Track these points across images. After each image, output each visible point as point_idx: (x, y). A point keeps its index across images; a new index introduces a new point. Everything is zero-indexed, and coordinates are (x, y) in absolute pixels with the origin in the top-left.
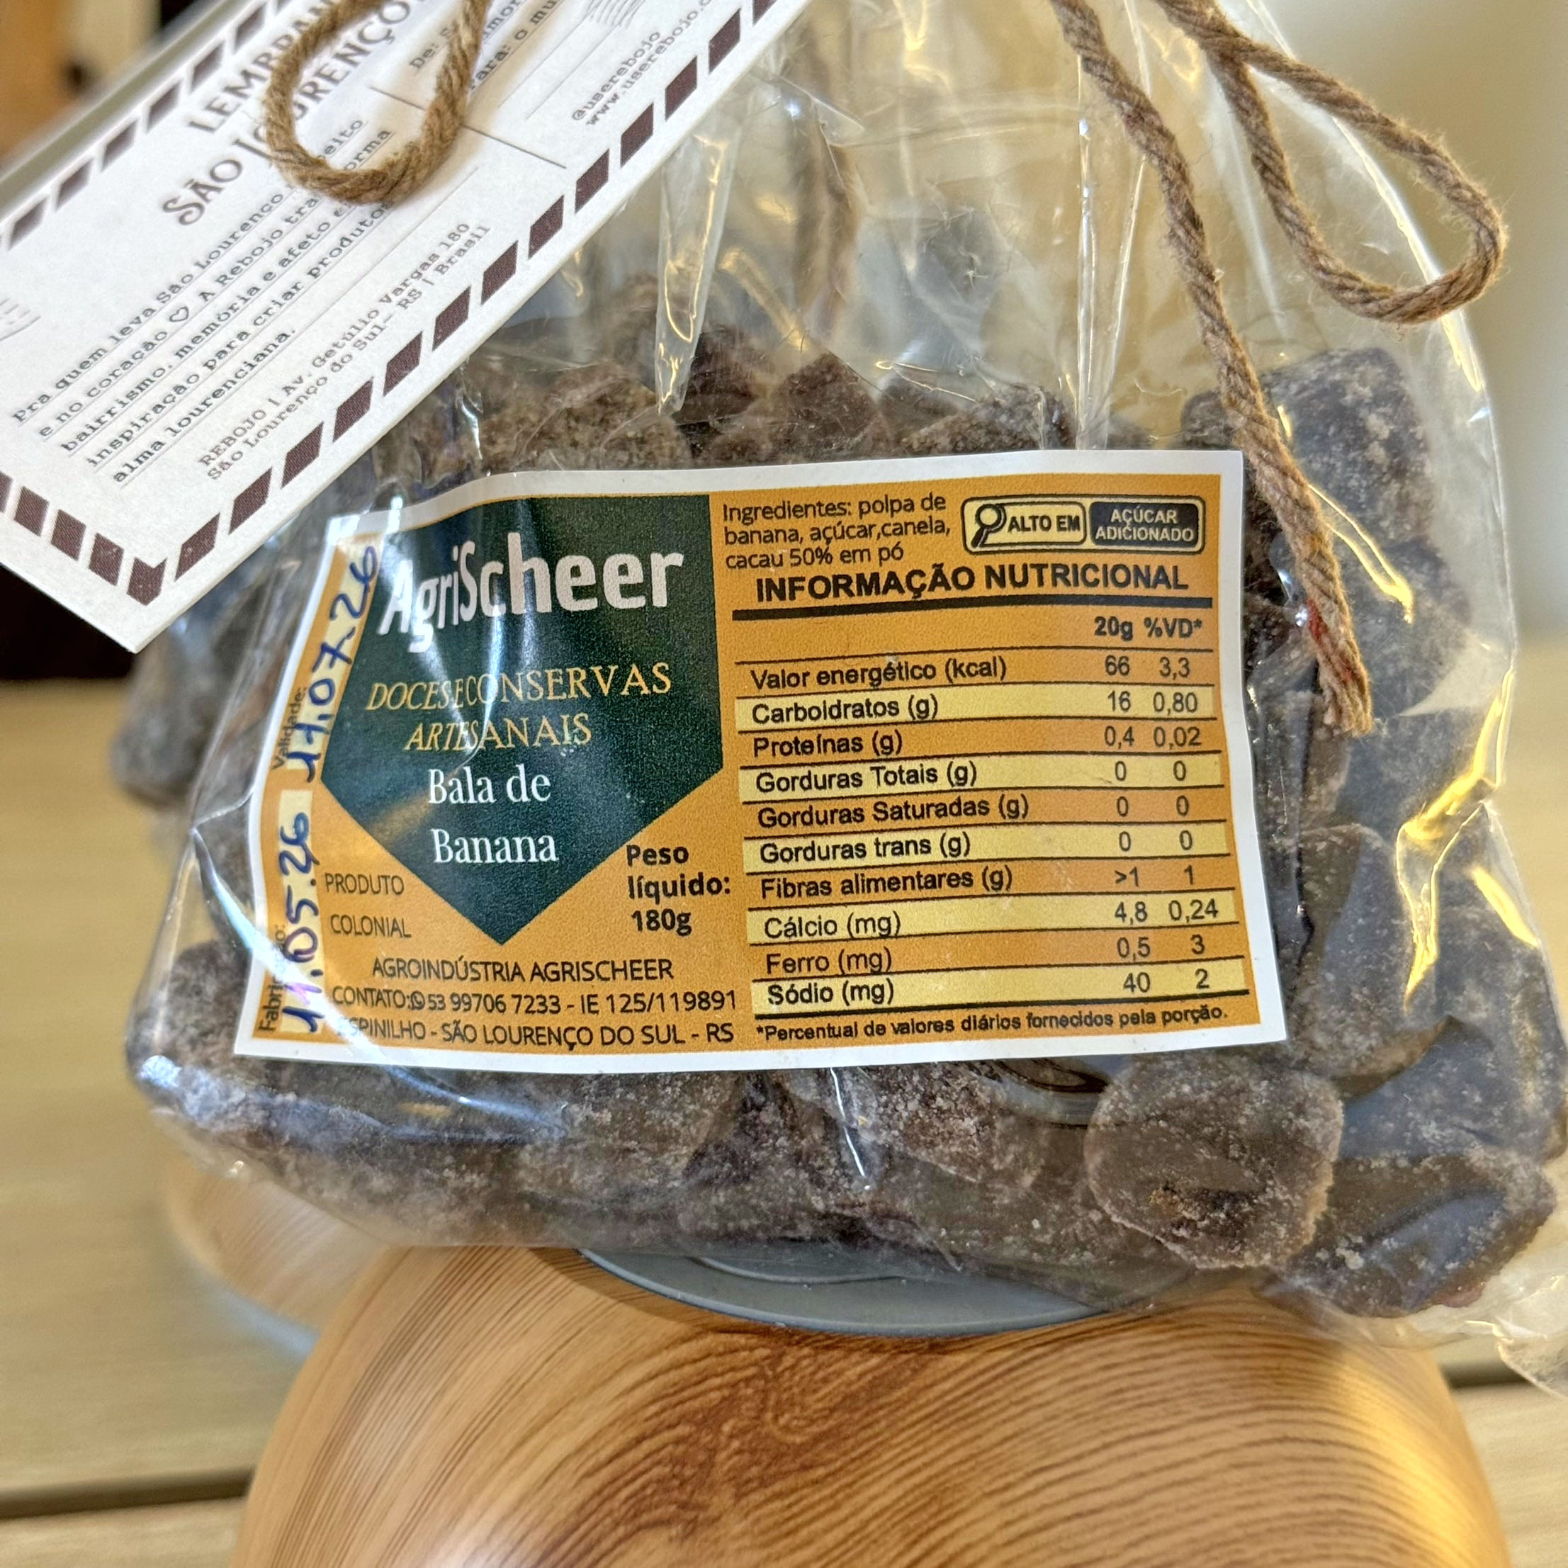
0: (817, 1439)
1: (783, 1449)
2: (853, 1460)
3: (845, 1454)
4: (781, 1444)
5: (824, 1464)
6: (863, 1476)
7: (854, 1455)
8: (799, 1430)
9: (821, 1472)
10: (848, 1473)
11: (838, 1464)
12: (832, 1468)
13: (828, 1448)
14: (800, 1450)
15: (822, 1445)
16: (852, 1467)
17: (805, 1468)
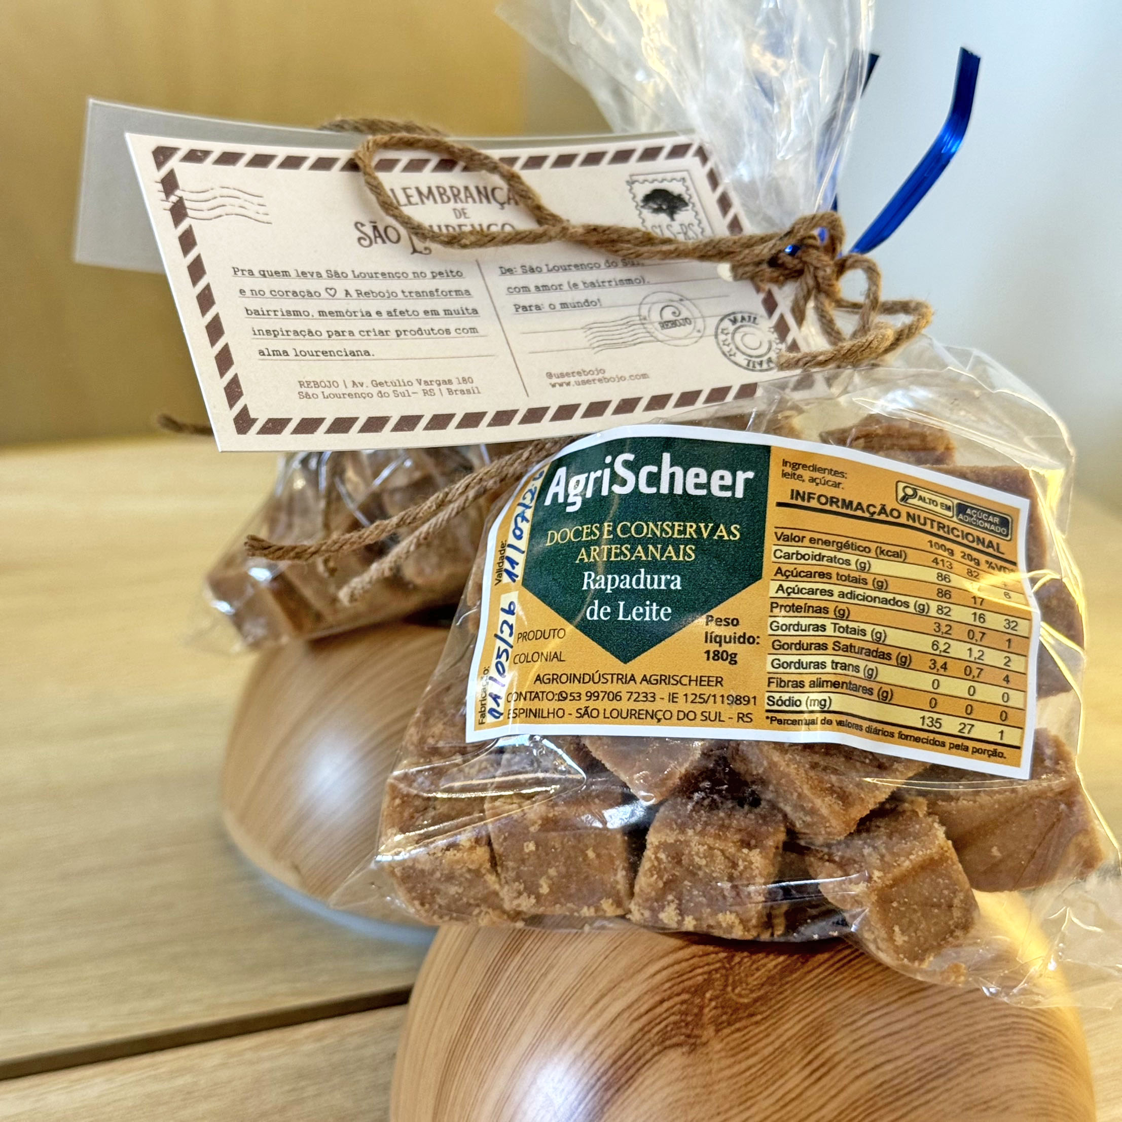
0: (756, 1001)
1: (738, 1006)
2: (775, 1011)
3: (770, 1008)
4: (737, 1003)
5: (761, 1013)
6: (780, 1019)
7: (775, 1008)
8: (747, 996)
9: (759, 1017)
10: (773, 1018)
11: (767, 1013)
12: (765, 1015)
13: (762, 1005)
14: (746, 1006)
15: (758, 1004)
16: (775, 1014)
17: (752, 1015)
